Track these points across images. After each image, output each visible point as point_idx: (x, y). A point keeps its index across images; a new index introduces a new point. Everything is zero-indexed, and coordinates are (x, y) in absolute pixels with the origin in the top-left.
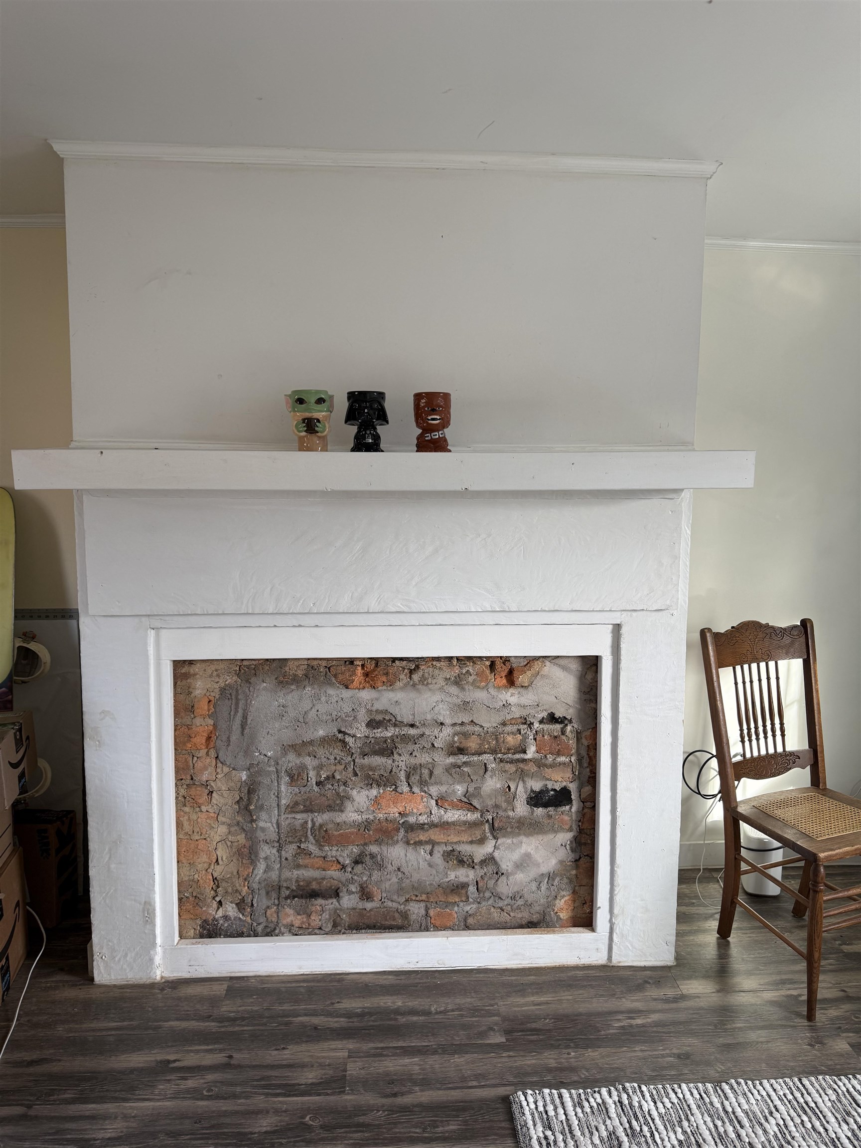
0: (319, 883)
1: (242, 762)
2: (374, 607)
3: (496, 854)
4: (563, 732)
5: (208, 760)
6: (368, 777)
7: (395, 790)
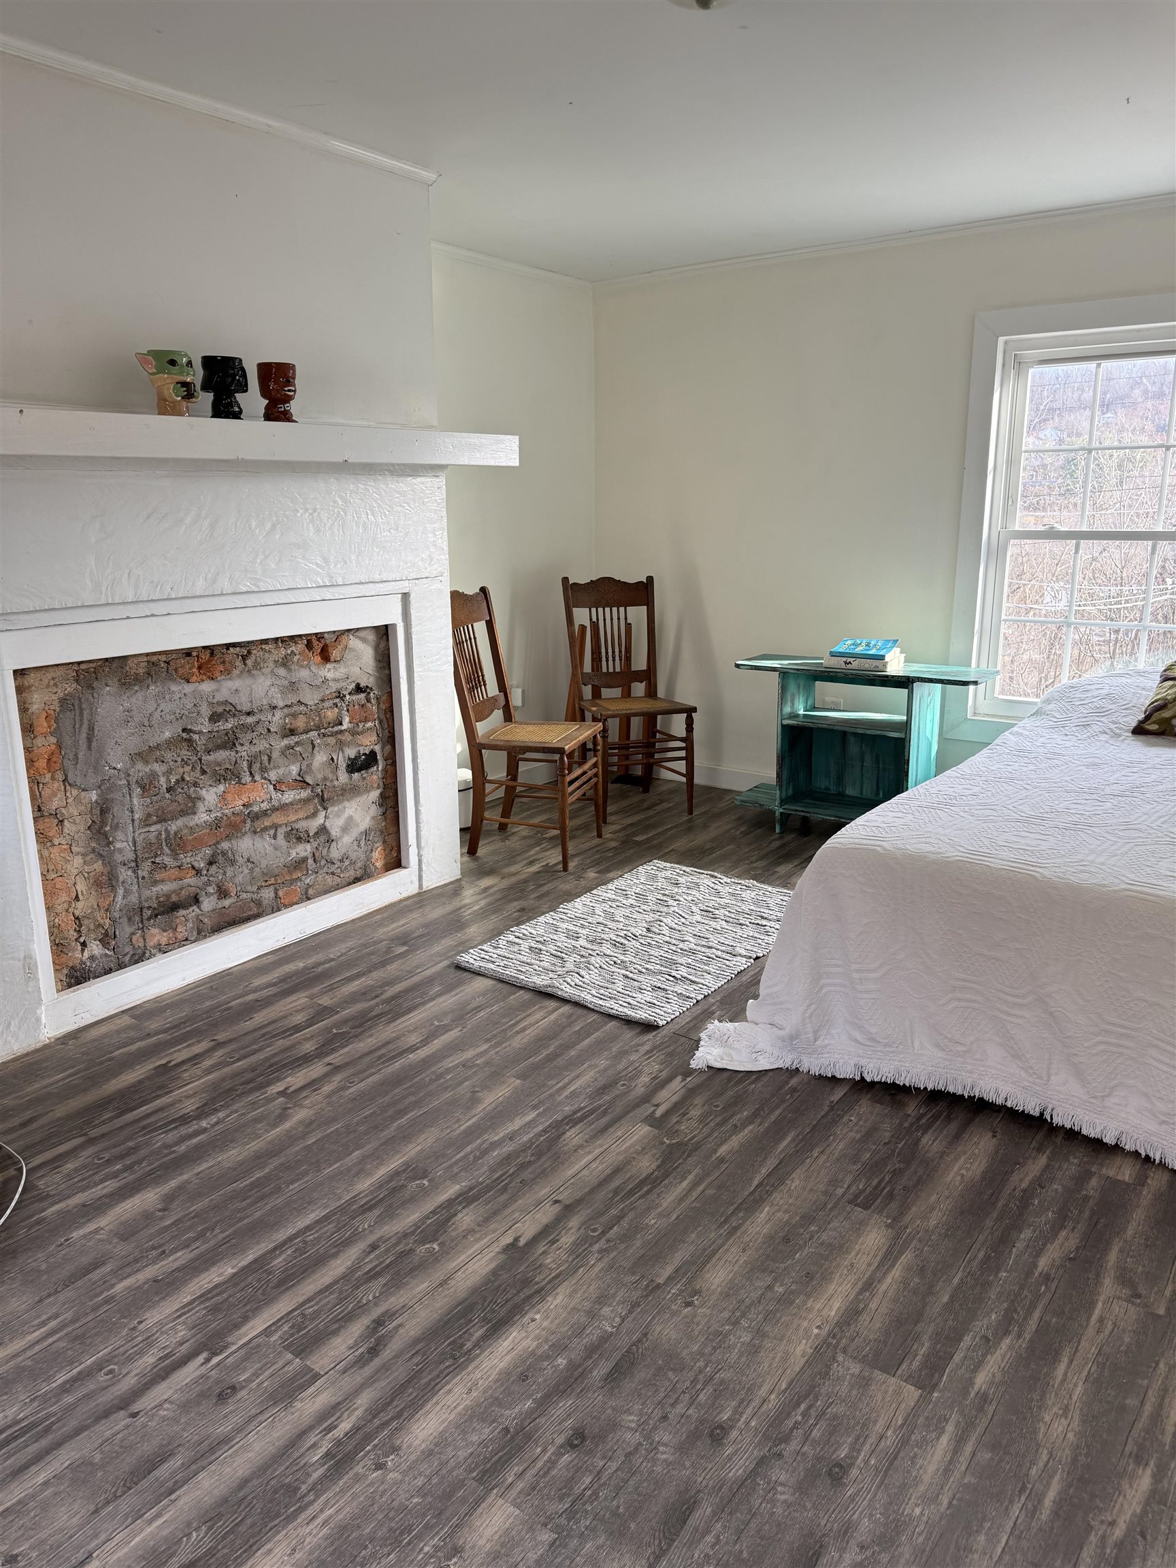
0: (178, 895)
1: (93, 780)
2: (228, 588)
3: (327, 824)
4: (368, 700)
5: (56, 785)
6: (215, 772)
7: (239, 782)
